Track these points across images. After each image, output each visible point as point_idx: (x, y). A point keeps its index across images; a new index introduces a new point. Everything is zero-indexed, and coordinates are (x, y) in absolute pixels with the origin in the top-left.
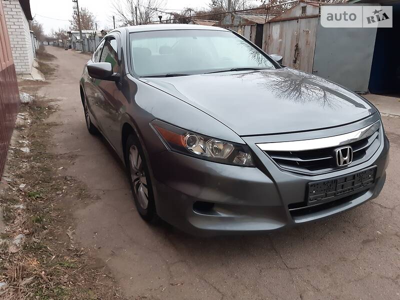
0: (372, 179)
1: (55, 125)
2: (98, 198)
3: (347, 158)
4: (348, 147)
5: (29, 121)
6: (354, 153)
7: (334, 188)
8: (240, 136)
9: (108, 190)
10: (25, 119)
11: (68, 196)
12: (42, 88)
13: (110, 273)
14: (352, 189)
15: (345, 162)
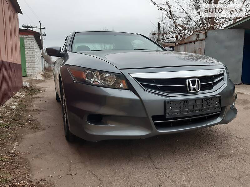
0: (219, 105)
1: (39, 97)
2: (44, 129)
3: (195, 86)
4: (197, 79)
5: (24, 95)
6: (201, 85)
7: (187, 107)
8: (119, 69)
9: (53, 126)
10: (22, 95)
11: (26, 128)
12: (41, 83)
13: (29, 166)
14: (202, 110)
15: (194, 89)
